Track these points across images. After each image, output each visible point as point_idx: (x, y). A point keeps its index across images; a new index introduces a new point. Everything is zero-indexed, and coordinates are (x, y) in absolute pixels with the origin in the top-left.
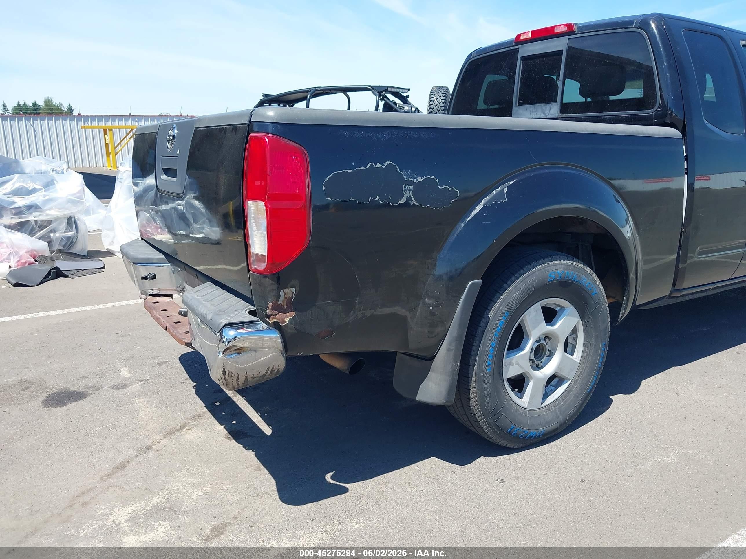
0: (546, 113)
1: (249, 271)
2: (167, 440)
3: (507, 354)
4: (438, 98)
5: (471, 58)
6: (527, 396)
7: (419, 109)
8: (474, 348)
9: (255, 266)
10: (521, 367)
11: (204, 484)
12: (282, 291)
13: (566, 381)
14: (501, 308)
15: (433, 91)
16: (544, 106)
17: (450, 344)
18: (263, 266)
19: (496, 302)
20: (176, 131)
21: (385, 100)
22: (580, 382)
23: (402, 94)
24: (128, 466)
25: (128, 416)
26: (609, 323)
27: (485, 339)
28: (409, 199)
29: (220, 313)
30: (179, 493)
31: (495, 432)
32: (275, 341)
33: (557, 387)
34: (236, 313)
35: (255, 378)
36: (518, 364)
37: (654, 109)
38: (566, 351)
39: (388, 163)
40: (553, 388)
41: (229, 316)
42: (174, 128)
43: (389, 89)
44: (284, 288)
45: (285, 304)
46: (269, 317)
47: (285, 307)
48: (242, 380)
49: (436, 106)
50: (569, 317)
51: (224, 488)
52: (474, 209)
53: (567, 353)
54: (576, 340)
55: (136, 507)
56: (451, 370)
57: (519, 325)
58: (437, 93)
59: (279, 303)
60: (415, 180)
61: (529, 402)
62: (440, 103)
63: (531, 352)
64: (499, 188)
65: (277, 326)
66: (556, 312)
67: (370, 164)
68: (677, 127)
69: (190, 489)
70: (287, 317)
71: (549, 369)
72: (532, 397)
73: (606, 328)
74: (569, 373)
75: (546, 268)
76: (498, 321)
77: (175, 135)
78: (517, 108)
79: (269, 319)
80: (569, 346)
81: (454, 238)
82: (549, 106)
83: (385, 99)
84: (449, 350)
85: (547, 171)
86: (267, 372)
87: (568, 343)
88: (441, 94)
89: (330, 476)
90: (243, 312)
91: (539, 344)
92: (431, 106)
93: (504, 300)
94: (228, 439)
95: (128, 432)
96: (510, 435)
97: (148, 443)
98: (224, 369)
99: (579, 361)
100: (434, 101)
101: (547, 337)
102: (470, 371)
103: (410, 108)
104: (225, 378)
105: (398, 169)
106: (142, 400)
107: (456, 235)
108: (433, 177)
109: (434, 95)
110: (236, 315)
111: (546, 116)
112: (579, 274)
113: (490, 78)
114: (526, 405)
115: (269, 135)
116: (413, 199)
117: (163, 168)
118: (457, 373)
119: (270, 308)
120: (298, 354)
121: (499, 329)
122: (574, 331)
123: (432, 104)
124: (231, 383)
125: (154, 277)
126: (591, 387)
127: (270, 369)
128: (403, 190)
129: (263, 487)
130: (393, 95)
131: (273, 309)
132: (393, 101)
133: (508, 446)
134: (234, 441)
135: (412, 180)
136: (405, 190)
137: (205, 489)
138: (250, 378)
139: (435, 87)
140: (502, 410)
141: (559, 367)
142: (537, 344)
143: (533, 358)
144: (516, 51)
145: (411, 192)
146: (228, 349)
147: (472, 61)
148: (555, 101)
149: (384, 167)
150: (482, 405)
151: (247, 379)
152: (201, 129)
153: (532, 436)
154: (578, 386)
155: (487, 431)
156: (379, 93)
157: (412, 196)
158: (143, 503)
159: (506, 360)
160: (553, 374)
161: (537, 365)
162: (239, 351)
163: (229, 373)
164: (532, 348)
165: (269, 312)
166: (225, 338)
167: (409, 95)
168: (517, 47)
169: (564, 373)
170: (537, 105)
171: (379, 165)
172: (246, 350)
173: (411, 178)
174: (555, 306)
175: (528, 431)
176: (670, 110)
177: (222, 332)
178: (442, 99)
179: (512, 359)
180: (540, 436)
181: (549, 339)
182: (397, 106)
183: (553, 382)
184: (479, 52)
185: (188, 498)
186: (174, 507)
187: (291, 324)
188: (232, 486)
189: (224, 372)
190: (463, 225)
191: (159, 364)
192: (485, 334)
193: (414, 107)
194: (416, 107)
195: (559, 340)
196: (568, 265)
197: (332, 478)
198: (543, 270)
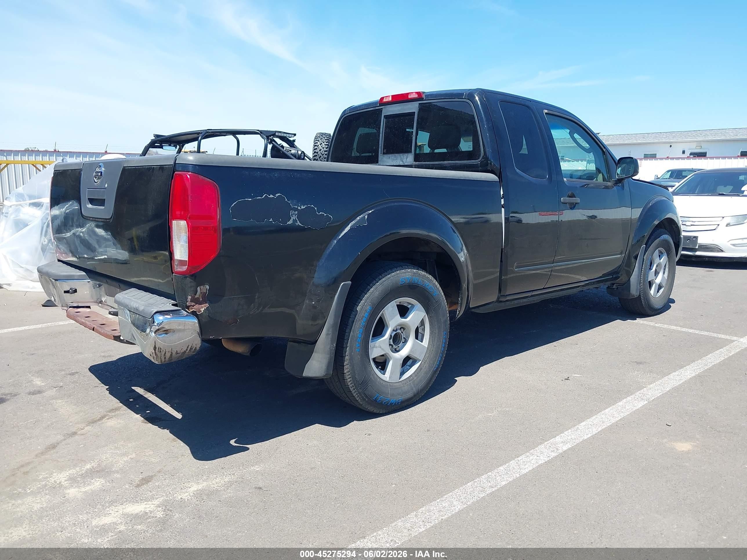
0: (404, 161)
1: (173, 273)
2: (90, 427)
3: (372, 339)
4: (322, 144)
5: (345, 114)
6: (388, 372)
7: (305, 152)
8: (347, 334)
9: (178, 269)
10: (382, 349)
11: (129, 453)
12: (199, 287)
13: (418, 361)
14: (366, 304)
15: (317, 137)
16: (403, 155)
17: (328, 330)
18: (185, 268)
19: (362, 300)
20: (103, 169)
21: (272, 144)
22: (428, 362)
23: (289, 138)
24: (58, 446)
25: (50, 413)
26: (449, 317)
27: (355, 326)
28: (295, 221)
29: (150, 305)
30: (108, 460)
31: (364, 400)
32: (194, 325)
33: (411, 366)
34: (163, 305)
35: (178, 354)
36: (381, 347)
37: (480, 160)
38: (417, 338)
39: (279, 194)
40: (408, 367)
41: (158, 307)
42: (100, 166)
43: (276, 133)
44: (200, 285)
45: (201, 297)
46: (188, 307)
47: (201, 300)
48: (168, 355)
49: (320, 150)
50: (417, 312)
51: (147, 454)
52: (344, 230)
53: (418, 340)
54: (424, 330)
55: (73, 471)
56: (329, 350)
57: (380, 317)
58: (321, 139)
59: (196, 297)
60: (299, 207)
61: (390, 377)
62: (323, 148)
63: (390, 339)
64: (362, 216)
65: (194, 313)
66: (408, 309)
67: (265, 195)
68: (495, 173)
69: (117, 458)
70: (202, 308)
71: (404, 352)
72: (392, 373)
73: (446, 321)
74: (420, 355)
75: (398, 275)
76: (364, 313)
77: (102, 172)
78: (382, 157)
79: (188, 309)
80: (420, 335)
81: (329, 251)
82: (405, 155)
83: (273, 142)
84: (327, 334)
85: (396, 204)
86: (187, 350)
87: (419, 333)
88: (324, 140)
89: (234, 441)
90: (168, 304)
91: (396, 332)
92: (315, 151)
93: (368, 298)
94: (145, 423)
95: (52, 424)
96: (375, 402)
97: (74, 430)
98: (155, 345)
99: (427, 346)
100: (318, 146)
101: (403, 327)
102: (344, 352)
103: (297, 152)
104: (155, 353)
105: (286, 199)
106: (60, 401)
107: (331, 249)
108: (312, 206)
109: (318, 141)
110: (163, 306)
111: (404, 163)
112: (423, 279)
113: (362, 131)
114: (387, 379)
115: (190, 173)
116: (298, 221)
117: (89, 199)
118: (334, 352)
119: (189, 300)
120: (211, 337)
121: (364, 319)
122: (422, 323)
123: (317, 149)
124: (160, 356)
125: (75, 291)
126: (437, 366)
127: (190, 347)
128: (290, 214)
129: (180, 452)
130: (280, 139)
131: (191, 301)
132: (280, 144)
133: (375, 411)
134: (151, 424)
135: (297, 207)
136: (292, 214)
137: (130, 456)
138: (174, 353)
139: (319, 133)
140: (369, 382)
141: (411, 351)
142: (395, 333)
143: (392, 343)
144: (380, 111)
145: (296, 216)
146: (158, 330)
147: (346, 117)
148: (411, 152)
149: (275, 197)
150: (353, 377)
151: (171, 355)
152: (130, 168)
153: (393, 403)
154: (426, 365)
155: (358, 399)
156: (268, 137)
157: (297, 219)
158: (78, 469)
159: (371, 344)
160: (407, 356)
161: (395, 349)
162: (166, 332)
163: (159, 348)
164: (391, 336)
165: (188, 304)
166: (156, 323)
167: (295, 140)
168: (381, 107)
169: (415, 355)
170: (397, 155)
171: (271, 196)
172: (172, 331)
173: (296, 206)
174: (407, 304)
175: (389, 399)
176: (490, 161)
177: (153, 317)
178: (325, 145)
179: (375, 343)
180: (398, 403)
181: (404, 329)
182: (285, 149)
183: (408, 363)
184: (351, 109)
185: (117, 463)
186: (105, 470)
187: (205, 313)
188: (152, 453)
189: (155, 348)
190: (335, 242)
191: (70, 374)
192: (354, 323)
193: (300, 151)
194: (303, 150)
195: (410, 329)
196: (414, 273)
197: (235, 442)
198: (396, 276)
